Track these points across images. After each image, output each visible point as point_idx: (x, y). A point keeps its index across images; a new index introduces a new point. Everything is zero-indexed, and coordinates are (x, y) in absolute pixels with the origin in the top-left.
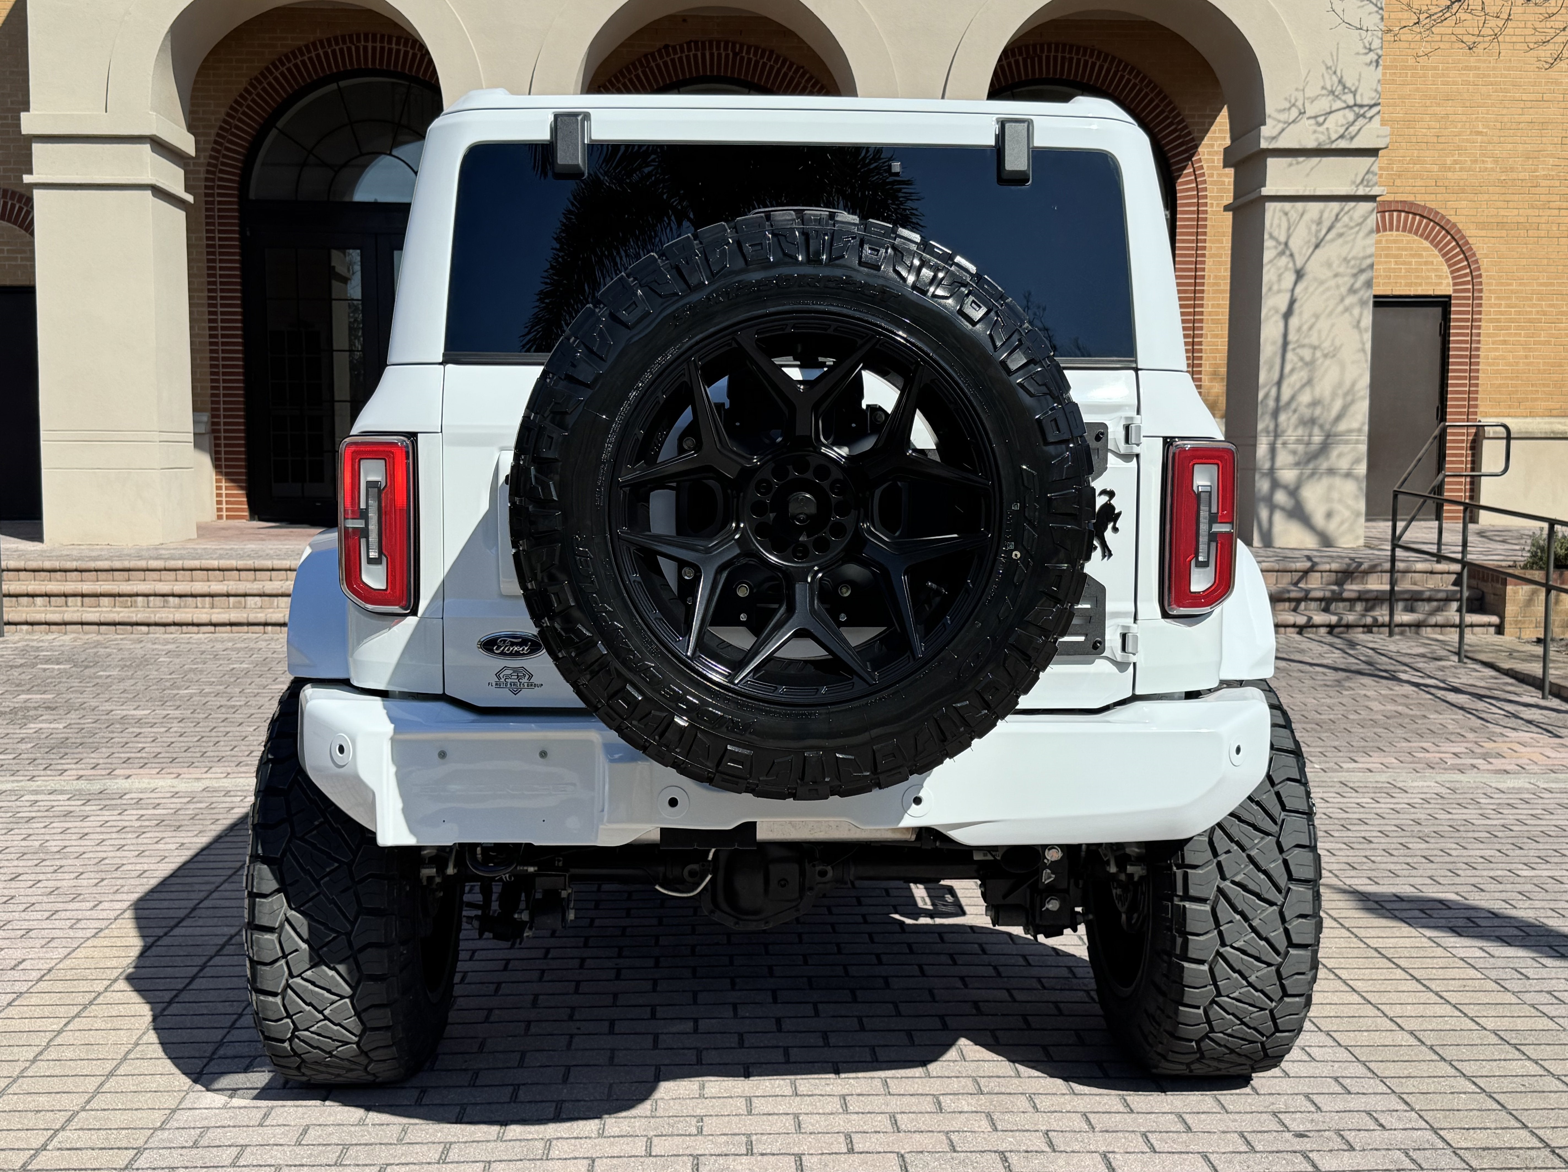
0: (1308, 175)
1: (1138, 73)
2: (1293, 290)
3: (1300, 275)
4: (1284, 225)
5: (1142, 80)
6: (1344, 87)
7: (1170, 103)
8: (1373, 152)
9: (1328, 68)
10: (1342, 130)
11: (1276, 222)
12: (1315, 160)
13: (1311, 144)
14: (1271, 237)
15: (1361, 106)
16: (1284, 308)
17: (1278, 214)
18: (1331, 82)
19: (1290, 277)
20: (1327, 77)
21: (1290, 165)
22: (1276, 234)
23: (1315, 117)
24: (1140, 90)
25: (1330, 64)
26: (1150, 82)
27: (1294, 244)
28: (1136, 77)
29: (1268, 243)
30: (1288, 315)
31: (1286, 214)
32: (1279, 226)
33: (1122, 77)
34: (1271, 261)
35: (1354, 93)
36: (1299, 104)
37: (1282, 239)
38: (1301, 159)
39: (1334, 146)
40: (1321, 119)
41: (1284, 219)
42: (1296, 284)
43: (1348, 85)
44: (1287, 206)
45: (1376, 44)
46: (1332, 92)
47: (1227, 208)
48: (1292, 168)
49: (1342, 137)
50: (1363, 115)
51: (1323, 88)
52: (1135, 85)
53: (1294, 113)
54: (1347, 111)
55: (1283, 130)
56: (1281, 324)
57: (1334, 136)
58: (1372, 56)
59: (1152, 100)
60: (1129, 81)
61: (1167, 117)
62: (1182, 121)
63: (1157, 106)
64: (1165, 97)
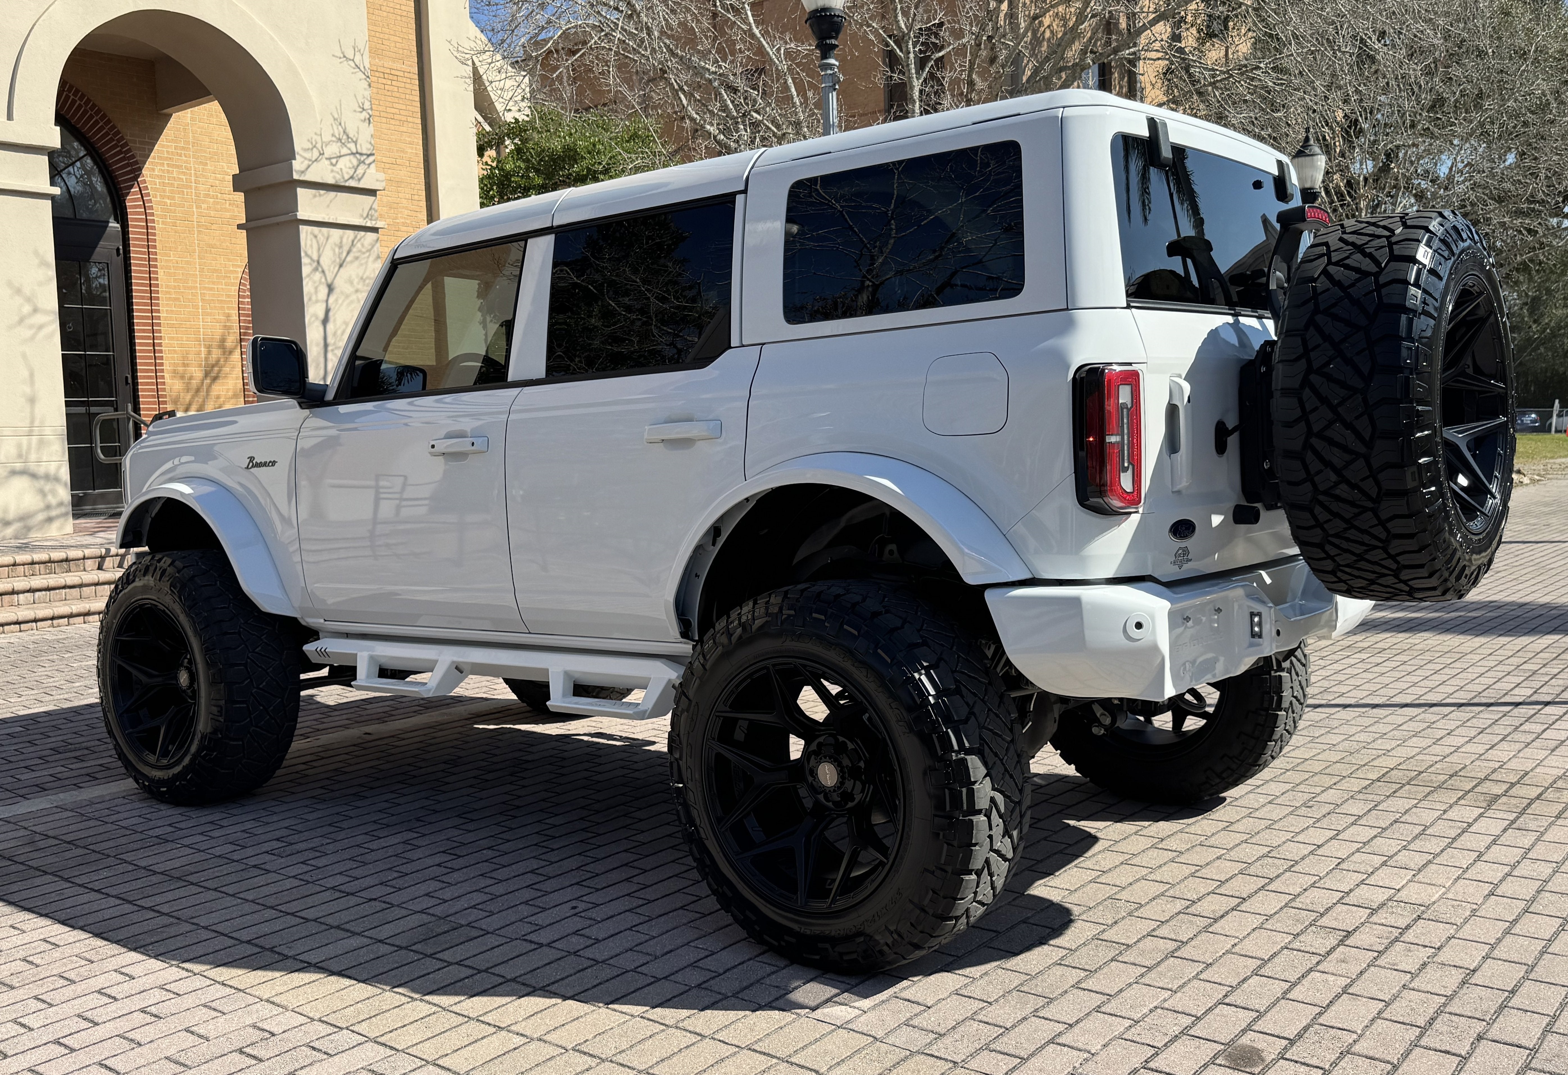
0: (328, 205)
1: (83, 96)
2: (327, 301)
3: (331, 288)
4: (315, 246)
5: (86, 103)
6: (348, 137)
7: (114, 127)
8: (372, 192)
9: (335, 119)
10: (351, 172)
11: (309, 242)
12: (332, 194)
13: (330, 181)
14: (307, 255)
15: (361, 154)
16: (321, 315)
17: (310, 237)
18: (338, 131)
19: (324, 291)
20: (335, 127)
21: (315, 196)
22: (309, 252)
23: (329, 159)
24: (85, 112)
25: (336, 116)
26: (94, 105)
27: (325, 262)
28: (81, 99)
29: (305, 260)
30: (325, 321)
31: (316, 237)
32: (311, 246)
33: (67, 97)
34: (308, 276)
35: (356, 143)
36: (319, 146)
37: (315, 257)
38: (322, 192)
39: (347, 184)
40: (334, 161)
41: (314, 241)
42: (328, 295)
43: (351, 135)
44: (316, 230)
45: (367, 105)
46: (340, 140)
48: (317, 199)
49: (352, 177)
50: (363, 162)
51: (333, 135)
52: (80, 106)
53: (316, 154)
54: (352, 157)
55: (309, 166)
56: (321, 329)
57: (347, 177)
58: (365, 115)
59: (97, 122)
60: (74, 101)
61: (112, 140)
62: (126, 144)
63: (101, 128)
64: (109, 121)
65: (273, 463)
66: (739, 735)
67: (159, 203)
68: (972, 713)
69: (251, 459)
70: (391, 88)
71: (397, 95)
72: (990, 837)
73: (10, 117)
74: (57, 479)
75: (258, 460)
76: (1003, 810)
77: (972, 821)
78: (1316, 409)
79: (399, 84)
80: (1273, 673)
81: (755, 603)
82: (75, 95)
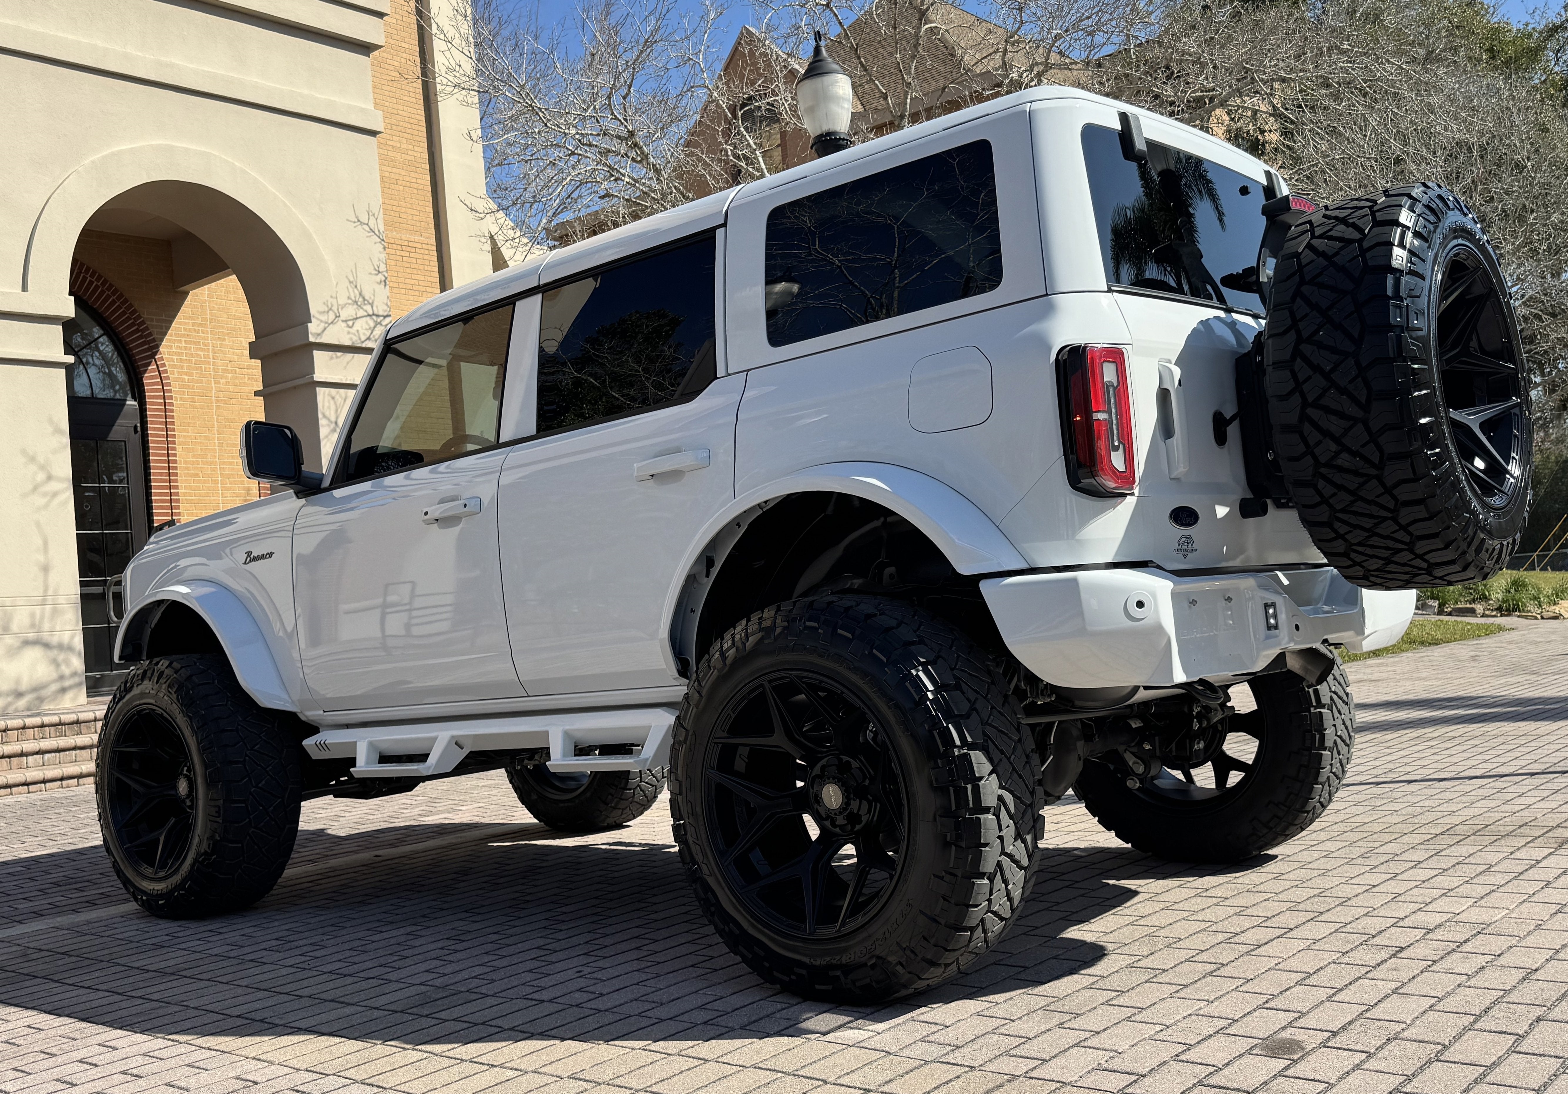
0: (345, 368)
1: (100, 277)
4: (333, 407)
5: (103, 284)
6: (364, 299)
7: (131, 306)
9: (351, 282)
10: (368, 333)
11: (326, 404)
12: (349, 356)
13: (347, 343)
14: (324, 416)
15: (378, 316)
17: (327, 398)
18: (353, 294)
20: (351, 290)
21: (332, 358)
22: (327, 414)
23: (346, 321)
24: (103, 292)
25: (352, 279)
26: (111, 286)
28: (98, 280)
29: (322, 422)
31: (333, 398)
32: (329, 408)
33: (85, 279)
34: (327, 437)
35: (372, 305)
36: (335, 308)
37: (333, 419)
38: (339, 354)
39: (364, 345)
40: (350, 323)
41: (332, 402)
43: (367, 298)
44: (333, 391)
45: (383, 268)
46: (356, 302)
47: (257, 393)
48: (334, 361)
49: (369, 339)
50: (380, 323)
51: (349, 298)
52: (97, 287)
53: (332, 316)
54: (368, 318)
55: (325, 329)
57: (363, 338)
58: (380, 277)
59: (114, 302)
60: (91, 282)
61: (129, 319)
62: (143, 323)
63: (119, 307)
64: (126, 301)
65: (270, 555)
66: (740, 765)
67: (176, 380)
68: (973, 709)
69: (249, 553)
70: (409, 260)
71: (416, 266)
72: (1001, 838)
73: (24, 288)
74: (70, 649)
75: (255, 554)
76: (1013, 811)
77: (979, 819)
78: (1309, 378)
79: (417, 256)
80: (1312, 709)
81: (748, 621)
82: (92, 276)
